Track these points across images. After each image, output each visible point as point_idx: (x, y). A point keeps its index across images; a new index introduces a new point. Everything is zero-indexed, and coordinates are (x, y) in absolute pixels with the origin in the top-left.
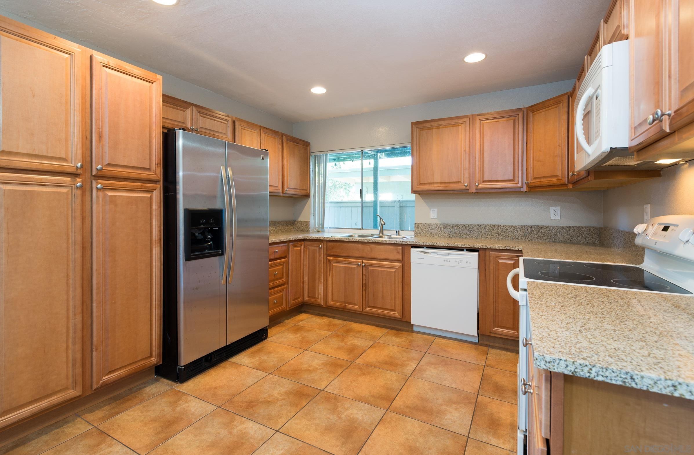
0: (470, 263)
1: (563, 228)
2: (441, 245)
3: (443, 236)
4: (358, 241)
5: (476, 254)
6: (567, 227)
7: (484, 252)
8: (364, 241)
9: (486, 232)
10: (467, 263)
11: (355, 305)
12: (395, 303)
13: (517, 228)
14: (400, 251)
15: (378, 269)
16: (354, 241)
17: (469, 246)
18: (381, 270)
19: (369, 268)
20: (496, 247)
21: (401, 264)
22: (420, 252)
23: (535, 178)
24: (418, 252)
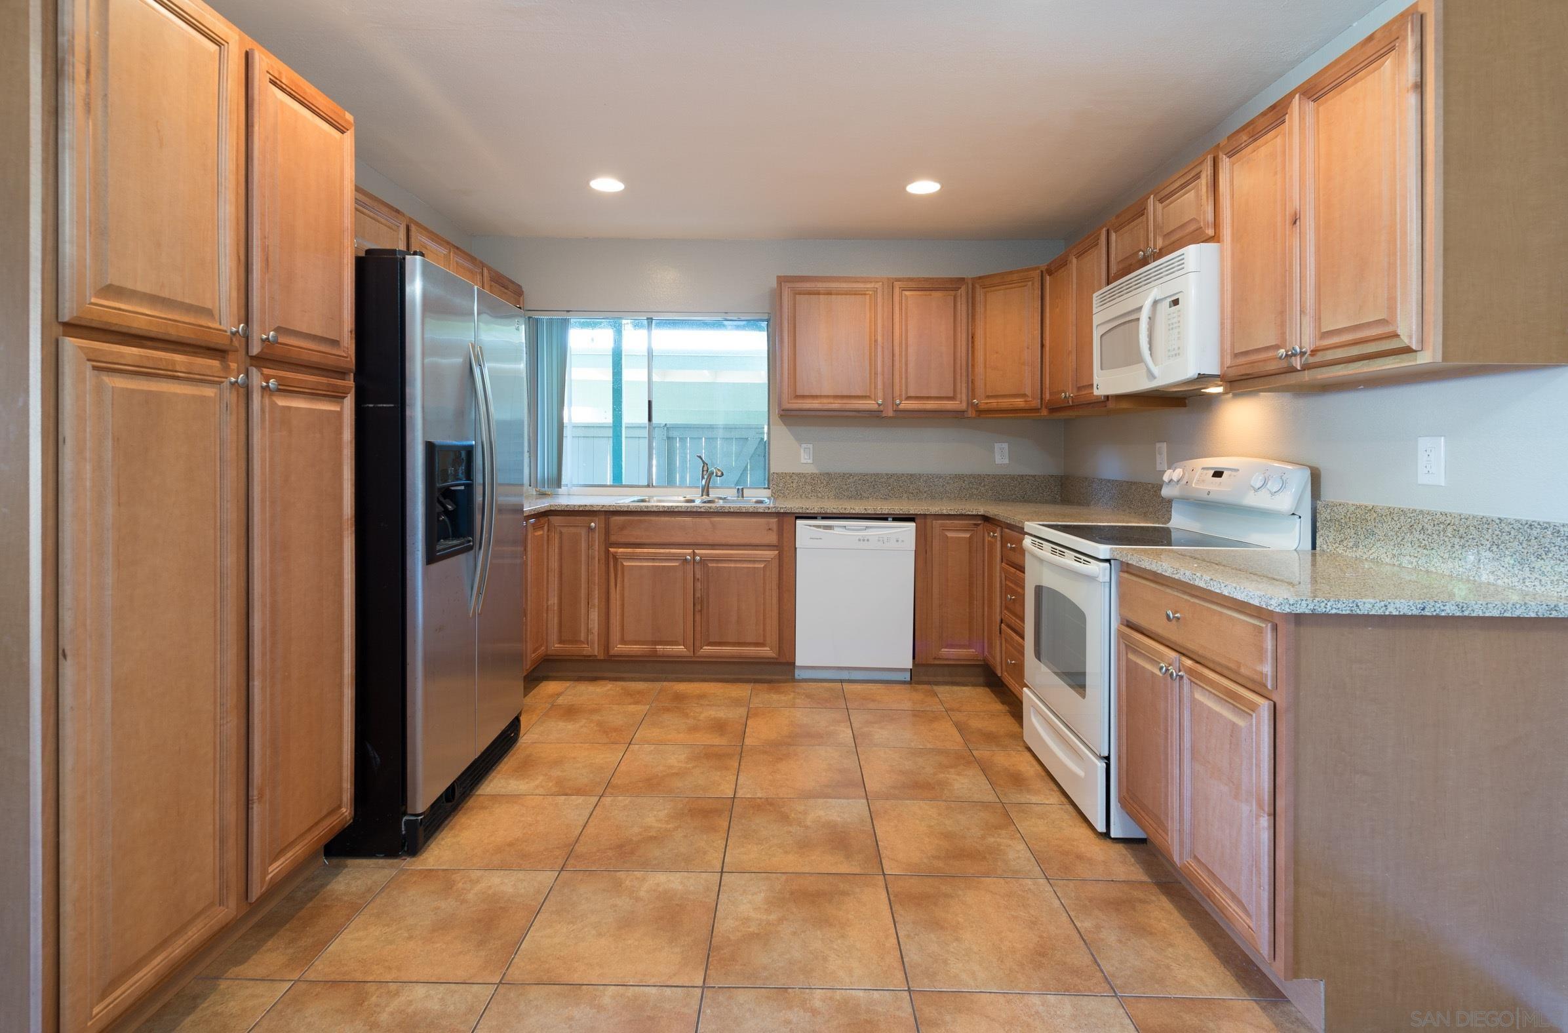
0: (903, 541)
1: (1013, 478)
2: (854, 512)
3: (826, 497)
4: (684, 510)
5: (912, 525)
6: (1018, 476)
7: (923, 520)
8: (699, 510)
9: (900, 487)
10: (897, 541)
11: (676, 643)
12: (764, 630)
13: (948, 478)
14: (775, 527)
15: (730, 565)
16: (676, 510)
17: (901, 512)
18: (736, 568)
19: (710, 565)
20: (945, 512)
21: (777, 552)
22: (814, 526)
23: (988, 397)
24: (810, 526)
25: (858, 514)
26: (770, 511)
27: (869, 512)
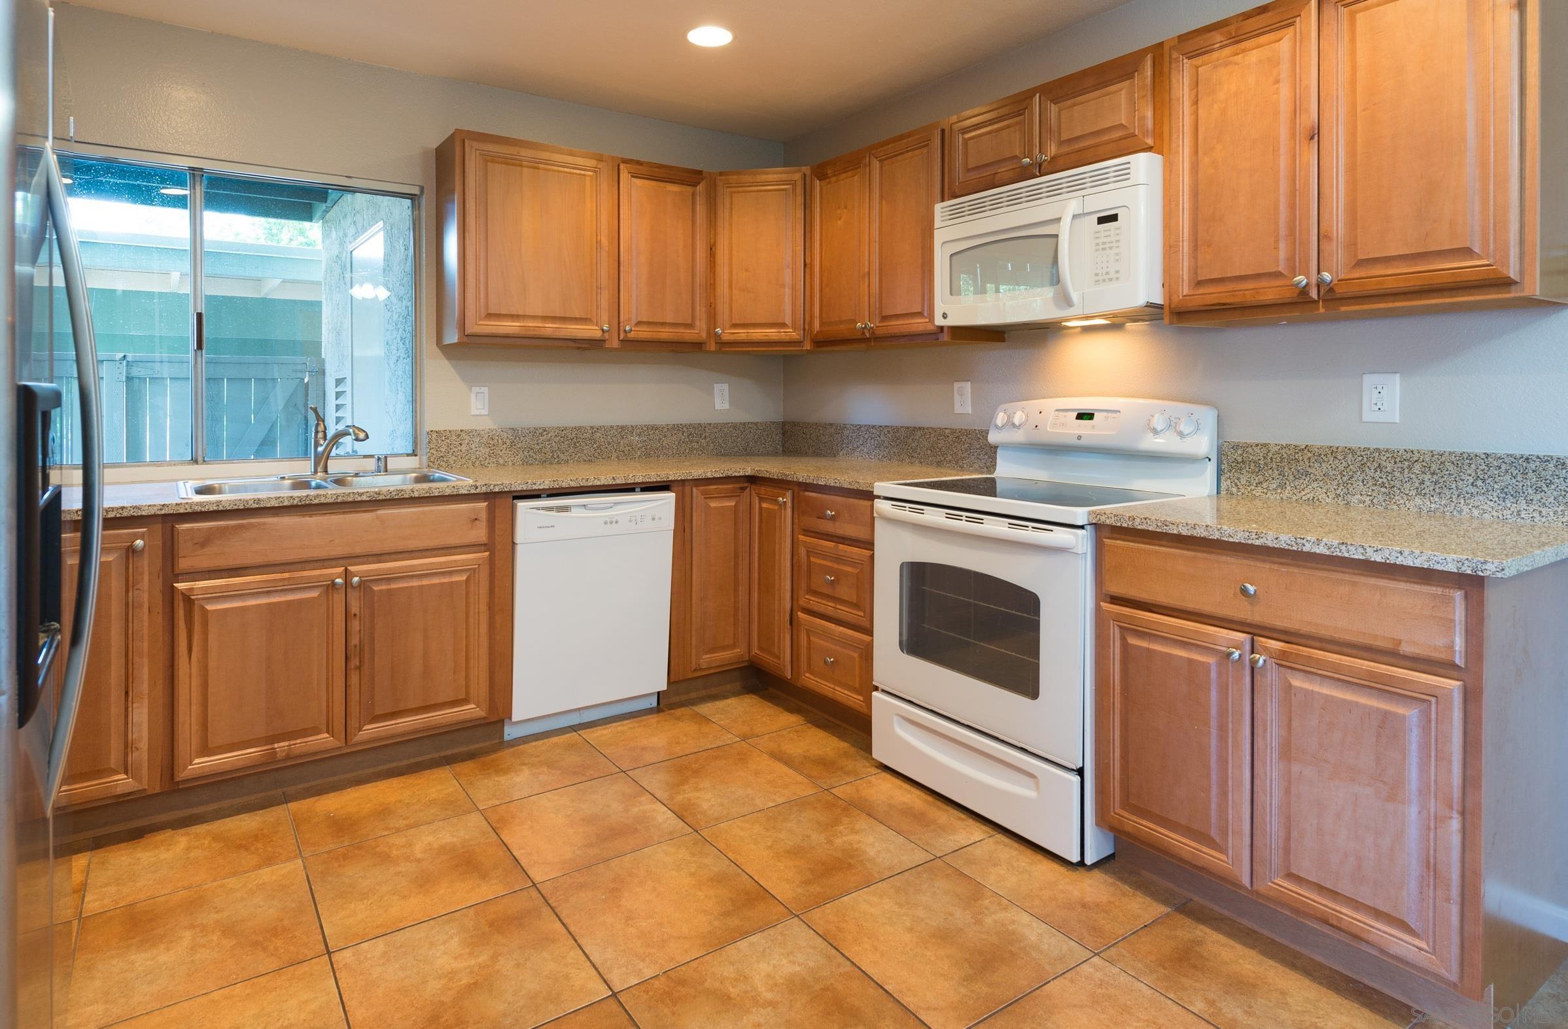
0: (660, 519)
1: (735, 426)
2: (599, 483)
4: (331, 501)
5: (669, 497)
6: (741, 423)
7: (681, 488)
8: (359, 499)
9: (609, 444)
10: (653, 519)
11: (315, 731)
12: (467, 677)
13: (666, 430)
14: (483, 516)
15: (411, 584)
16: (316, 501)
18: (421, 587)
19: (375, 588)
20: (709, 475)
21: (487, 553)
22: (543, 509)
23: (734, 325)
24: (538, 509)
25: (604, 485)
26: (478, 491)
27: (618, 482)
